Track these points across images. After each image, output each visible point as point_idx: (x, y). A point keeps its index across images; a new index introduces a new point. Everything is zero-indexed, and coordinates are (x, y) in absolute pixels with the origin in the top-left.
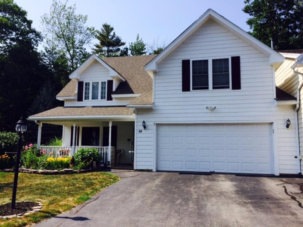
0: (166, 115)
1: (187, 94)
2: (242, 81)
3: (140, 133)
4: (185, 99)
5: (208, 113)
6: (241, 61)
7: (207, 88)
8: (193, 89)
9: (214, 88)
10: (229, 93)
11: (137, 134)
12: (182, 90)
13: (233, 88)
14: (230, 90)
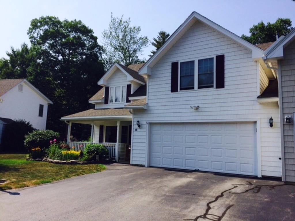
0: (157, 115)
1: (175, 94)
2: (226, 80)
3: (136, 131)
4: (173, 100)
5: (193, 112)
6: (226, 59)
7: (193, 88)
8: (181, 89)
9: (199, 88)
10: (213, 91)
11: (133, 132)
12: (170, 91)
13: (217, 87)
14: (214, 89)
